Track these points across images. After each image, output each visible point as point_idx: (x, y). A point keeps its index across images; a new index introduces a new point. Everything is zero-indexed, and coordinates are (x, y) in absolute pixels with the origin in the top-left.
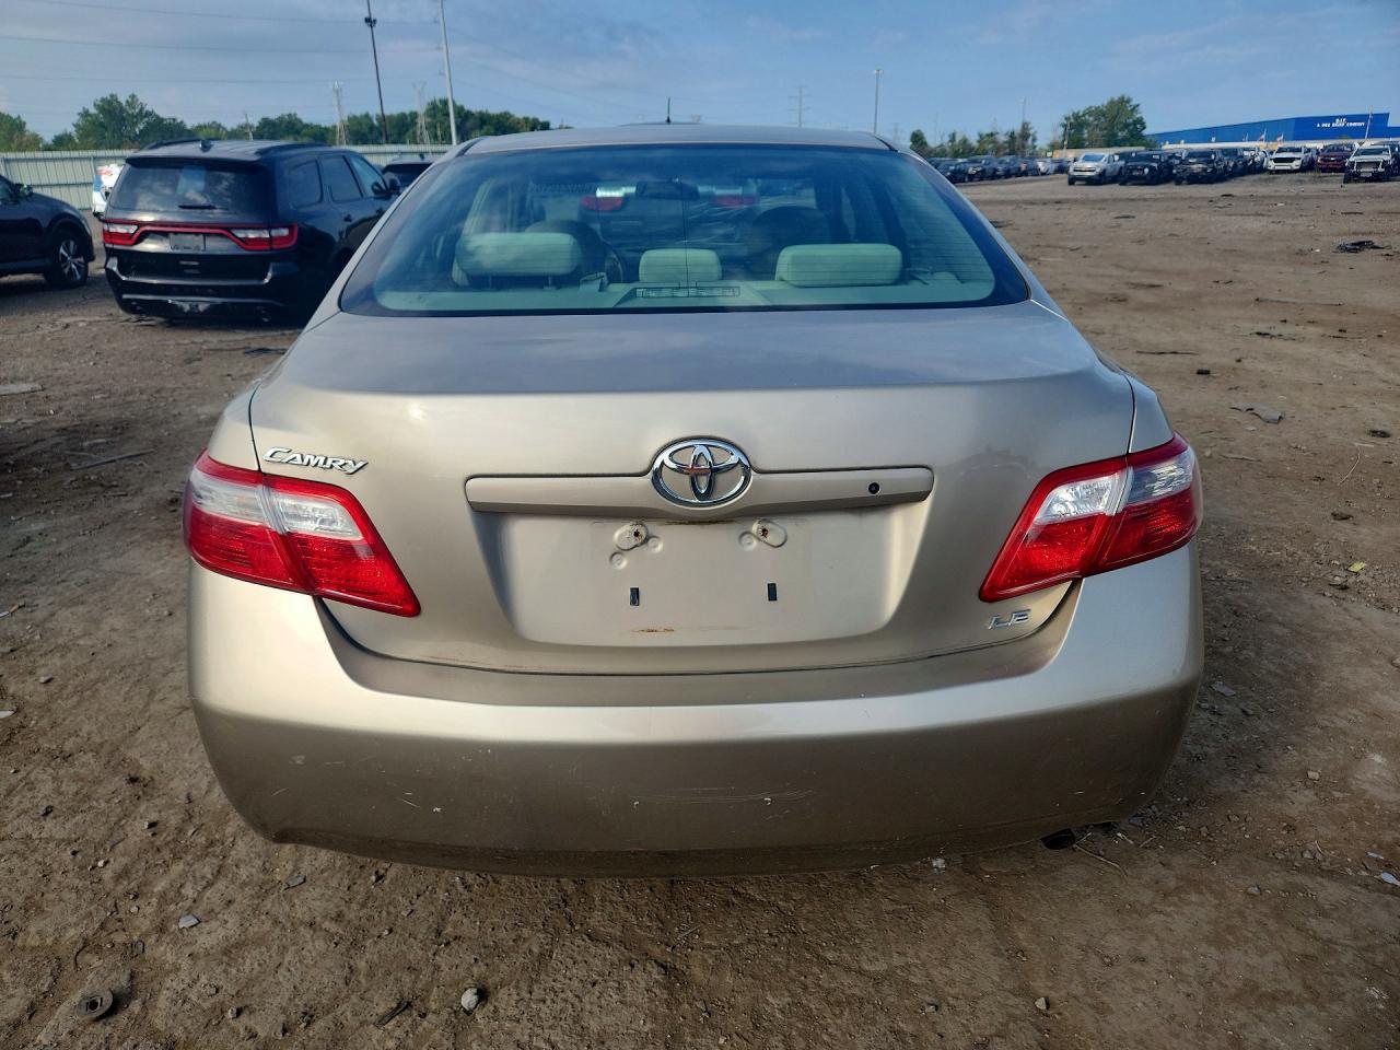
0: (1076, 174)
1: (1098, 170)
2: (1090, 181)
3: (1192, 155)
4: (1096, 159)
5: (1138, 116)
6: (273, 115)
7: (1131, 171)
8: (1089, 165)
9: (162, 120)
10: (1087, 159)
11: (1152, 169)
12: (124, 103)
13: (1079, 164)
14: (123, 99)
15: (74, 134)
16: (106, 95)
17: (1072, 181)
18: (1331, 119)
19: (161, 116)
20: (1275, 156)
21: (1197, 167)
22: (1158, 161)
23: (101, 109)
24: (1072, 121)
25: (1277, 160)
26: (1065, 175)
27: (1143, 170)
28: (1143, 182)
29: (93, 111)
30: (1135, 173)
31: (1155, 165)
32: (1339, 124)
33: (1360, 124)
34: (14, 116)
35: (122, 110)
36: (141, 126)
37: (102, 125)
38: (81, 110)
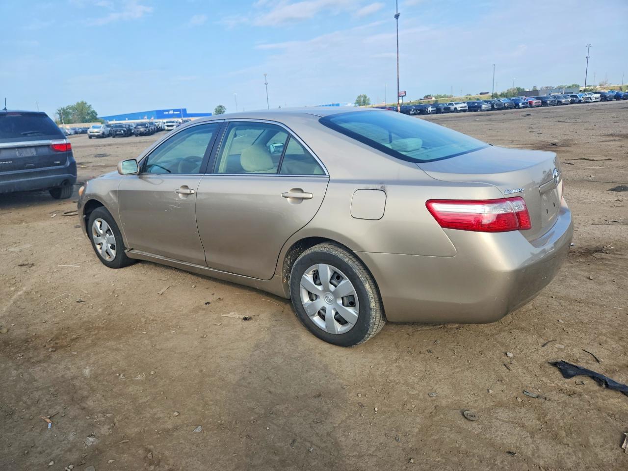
0: (92, 134)
1: (101, 132)
2: (98, 137)
3: (138, 125)
4: (99, 127)
5: (92, 110)
7: (116, 132)
8: (96, 130)
10: (94, 127)
11: (124, 131)
13: (91, 130)
17: (90, 137)
18: (168, 111)
20: (166, 124)
21: (142, 129)
22: (125, 127)
24: (62, 112)
25: (168, 126)
26: (87, 134)
27: (121, 131)
28: (122, 136)
30: (118, 133)
31: (125, 129)
32: (171, 112)
33: (178, 112)
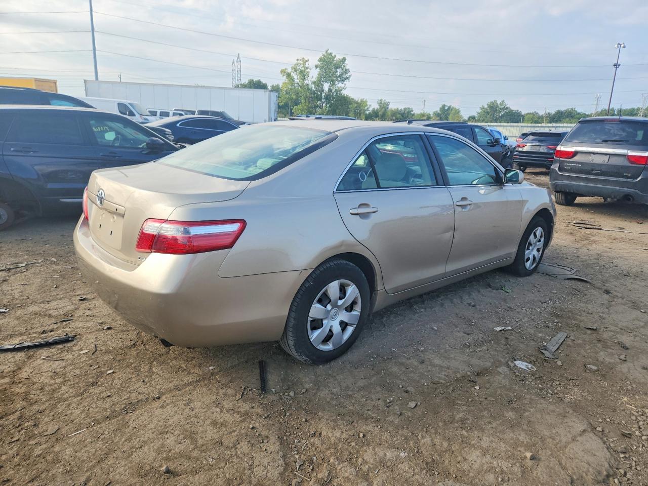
6: (563, 109)
9: (512, 111)
12: (499, 104)
14: (498, 102)
15: (476, 116)
16: (493, 100)
19: (512, 109)
23: (490, 107)
29: (486, 107)
34: (457, 108)
35: (497, 107)
36: (502, 113)
37: (488, 113)
38: (481, 107)
